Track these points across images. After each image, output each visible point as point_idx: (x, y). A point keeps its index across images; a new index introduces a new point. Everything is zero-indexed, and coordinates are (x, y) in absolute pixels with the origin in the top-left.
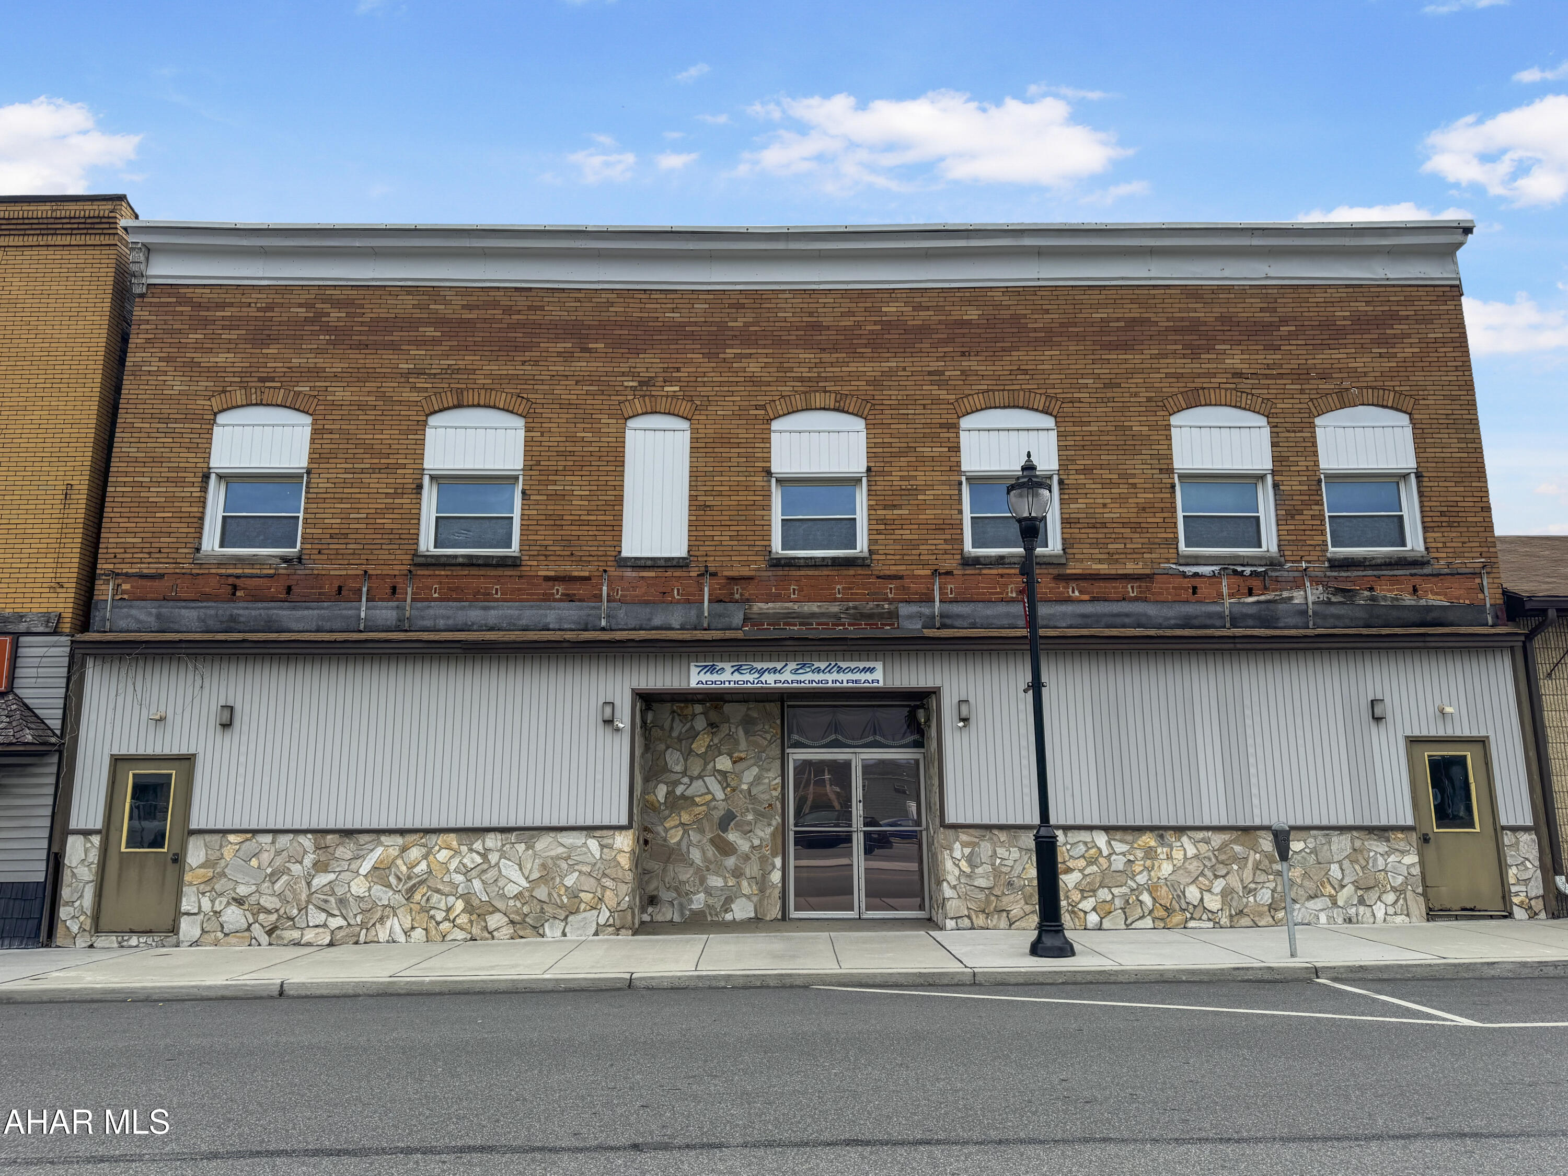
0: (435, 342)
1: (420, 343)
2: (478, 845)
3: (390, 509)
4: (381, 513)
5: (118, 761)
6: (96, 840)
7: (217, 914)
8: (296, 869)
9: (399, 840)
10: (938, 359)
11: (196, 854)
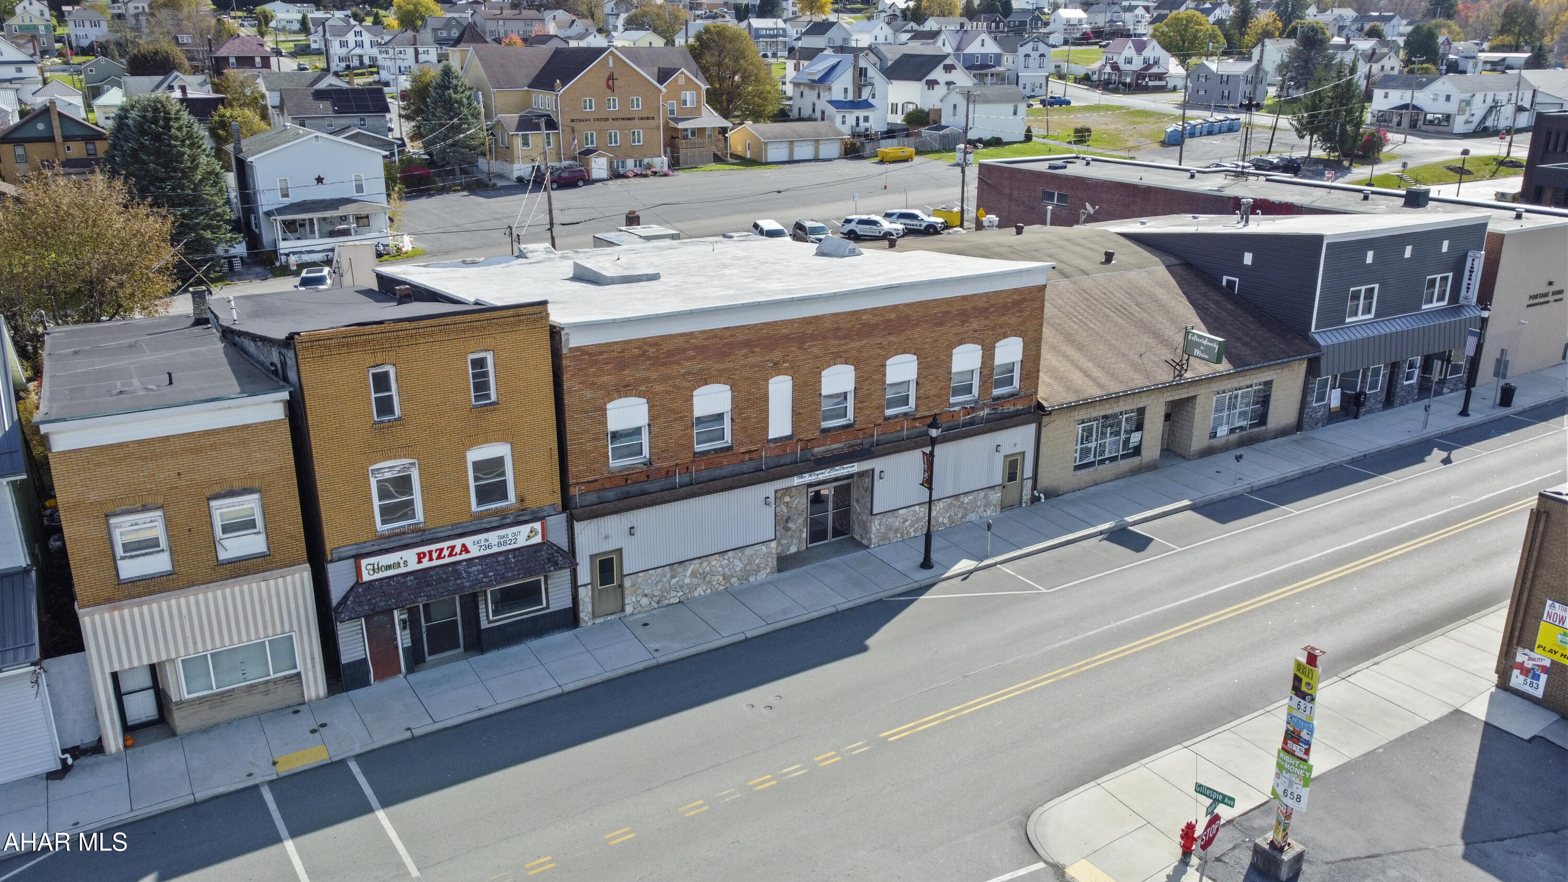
0: (693, 358)
1: (688, 359)
2: (726, 557)
3: (683, 436)
4: (680, 438)
5: (592, 557)
6: (589, 587)
7: (639, 602)
8: (664, 580)
9: (698, 561)
10: (881, 337)
11: (627, 583)
